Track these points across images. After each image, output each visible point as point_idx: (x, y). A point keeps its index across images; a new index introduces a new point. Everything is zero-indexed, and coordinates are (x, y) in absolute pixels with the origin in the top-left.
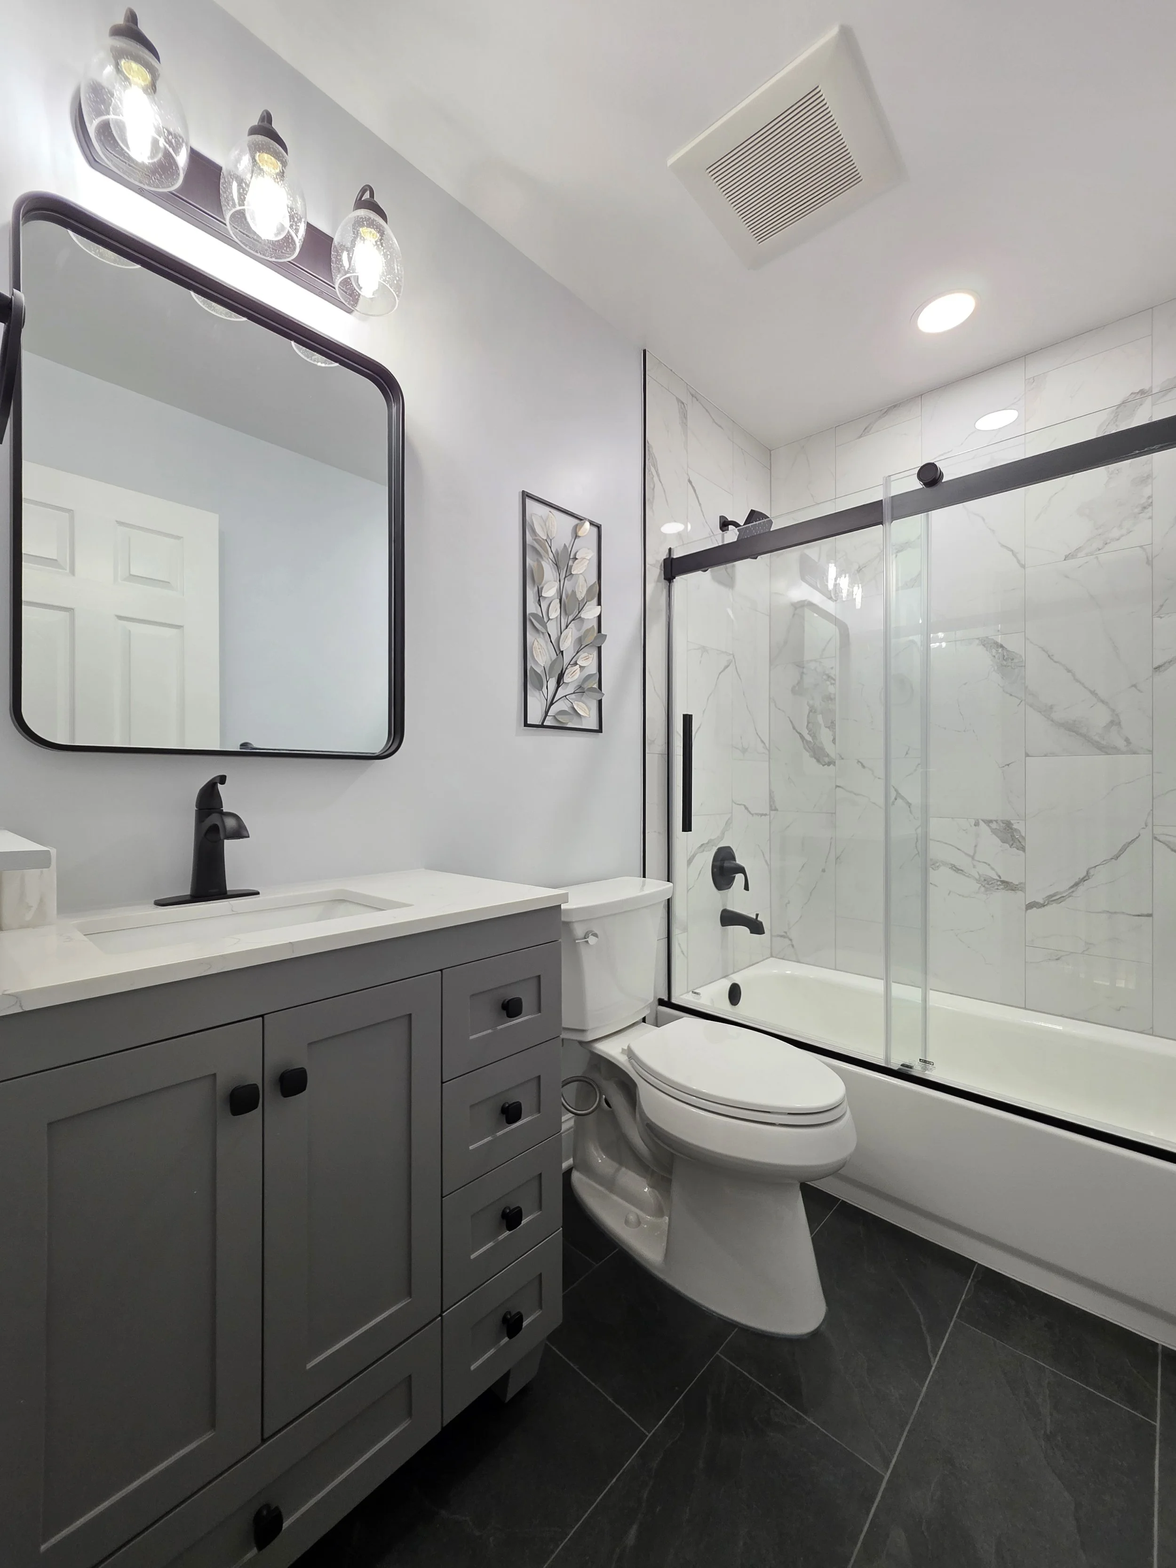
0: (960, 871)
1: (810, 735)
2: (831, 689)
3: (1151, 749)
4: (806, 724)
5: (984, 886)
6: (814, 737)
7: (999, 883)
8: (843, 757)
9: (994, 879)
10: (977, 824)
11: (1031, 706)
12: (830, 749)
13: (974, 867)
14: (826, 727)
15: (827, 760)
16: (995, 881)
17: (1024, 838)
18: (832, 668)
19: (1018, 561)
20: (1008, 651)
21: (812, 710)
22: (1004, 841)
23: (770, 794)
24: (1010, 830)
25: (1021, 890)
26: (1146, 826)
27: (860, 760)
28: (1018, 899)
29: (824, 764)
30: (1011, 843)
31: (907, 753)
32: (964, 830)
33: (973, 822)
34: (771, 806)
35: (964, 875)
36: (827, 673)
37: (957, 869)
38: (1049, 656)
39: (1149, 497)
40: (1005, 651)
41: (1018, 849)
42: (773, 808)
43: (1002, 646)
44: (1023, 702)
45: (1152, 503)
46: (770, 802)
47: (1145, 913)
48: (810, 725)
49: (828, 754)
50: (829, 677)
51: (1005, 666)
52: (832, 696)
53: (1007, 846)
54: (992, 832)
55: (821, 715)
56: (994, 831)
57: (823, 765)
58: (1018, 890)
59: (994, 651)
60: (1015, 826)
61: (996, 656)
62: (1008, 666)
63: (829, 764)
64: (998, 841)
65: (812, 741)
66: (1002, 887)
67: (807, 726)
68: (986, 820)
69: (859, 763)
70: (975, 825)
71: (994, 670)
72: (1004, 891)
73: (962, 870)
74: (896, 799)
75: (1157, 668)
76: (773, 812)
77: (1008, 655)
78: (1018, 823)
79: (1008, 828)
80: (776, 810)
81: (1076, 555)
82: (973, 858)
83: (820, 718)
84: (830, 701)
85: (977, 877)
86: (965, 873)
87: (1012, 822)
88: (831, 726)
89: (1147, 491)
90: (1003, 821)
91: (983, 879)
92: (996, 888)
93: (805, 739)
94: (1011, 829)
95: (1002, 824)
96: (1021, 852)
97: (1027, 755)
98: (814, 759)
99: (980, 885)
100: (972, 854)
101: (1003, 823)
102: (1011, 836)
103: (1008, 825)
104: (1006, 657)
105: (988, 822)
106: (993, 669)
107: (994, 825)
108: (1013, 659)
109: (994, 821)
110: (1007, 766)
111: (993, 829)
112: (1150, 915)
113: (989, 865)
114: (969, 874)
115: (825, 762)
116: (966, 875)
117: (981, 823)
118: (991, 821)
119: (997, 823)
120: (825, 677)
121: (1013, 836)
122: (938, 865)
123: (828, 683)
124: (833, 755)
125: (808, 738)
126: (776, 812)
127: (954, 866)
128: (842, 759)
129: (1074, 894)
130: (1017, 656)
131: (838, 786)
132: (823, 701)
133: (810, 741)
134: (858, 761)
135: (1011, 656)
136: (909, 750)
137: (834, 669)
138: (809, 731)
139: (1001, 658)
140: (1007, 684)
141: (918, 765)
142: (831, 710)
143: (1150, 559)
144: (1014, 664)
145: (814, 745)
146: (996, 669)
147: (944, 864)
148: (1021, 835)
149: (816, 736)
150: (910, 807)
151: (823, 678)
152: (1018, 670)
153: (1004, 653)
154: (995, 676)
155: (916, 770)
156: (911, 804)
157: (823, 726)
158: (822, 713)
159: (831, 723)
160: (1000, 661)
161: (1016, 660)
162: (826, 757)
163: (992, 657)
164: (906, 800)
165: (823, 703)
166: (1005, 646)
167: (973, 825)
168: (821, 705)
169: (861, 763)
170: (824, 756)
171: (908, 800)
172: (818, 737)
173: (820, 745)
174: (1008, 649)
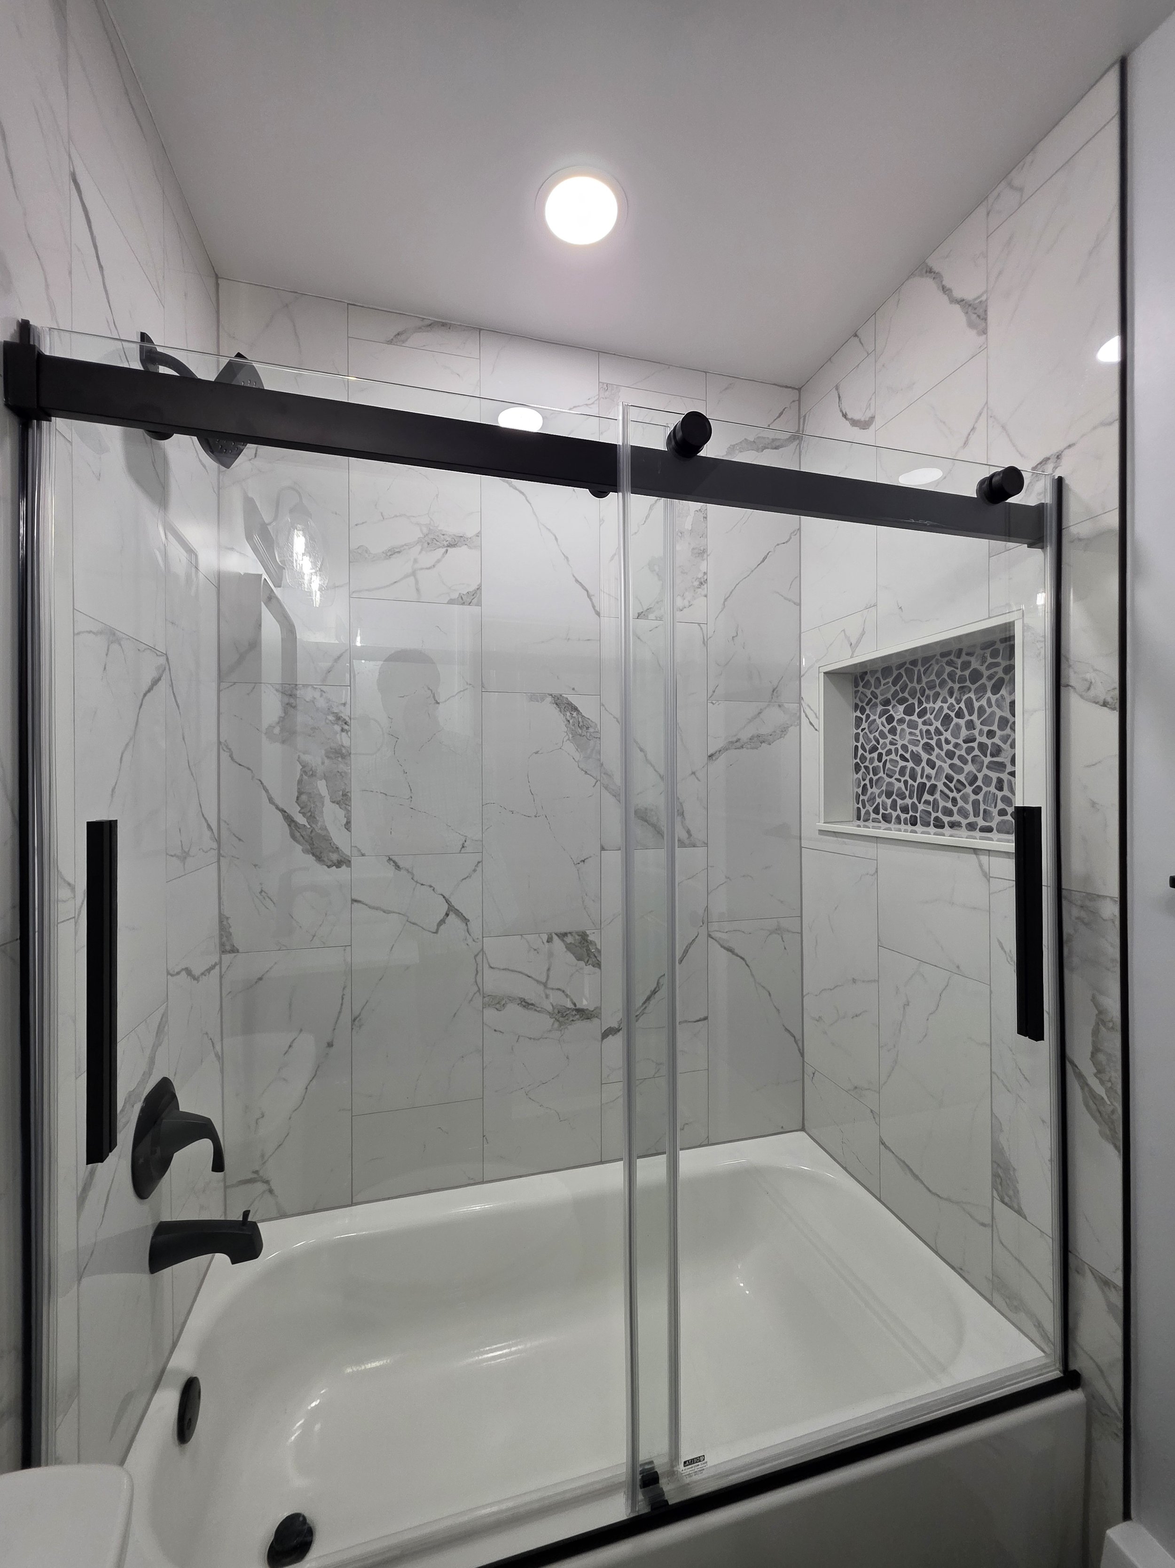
0: (530, 1006)
1: (304, 814)
2: (344, 739)
3: (706, 842)
4: (296, 794)
5: (558, 1021)
6: (311, 817)
7: (574, 1012)
8: (363, 852)
9: (569, 1009)
10: (550, 940)
11: (606, 788)
12: (338, 837)
13: (547, 997)
14: (333, 802)
15: (335, 857)
16: (570, 1011)
17: (599, 951)
18: (344, 704)
19: (594, 607)
20: (583, 716)
21: (308, 772)
22: (579, 959)
23: (221, 922)
24: (586, 944)
25: (597, 1017)
26: (703, 923)
27: (391, 857)
28: (594, 1027)
29: (329, 863)
30: (586, 960)
31: (463, 847)
32: (535, 950)
33: (545, 937)
34: (222, 945)
35: (536, 1010)
36: (336, 710)
37: (526, 1004)
39: (705, 573)
40: (580, 716)
41: (593, 966)
42: (228, 948)
43: (576, 709)
44: (599, 782)
45: (707, 580)
46: (221, 936)
47: (702, 1017)
48: (304, 797)
49: (337, 848)
50: (338, 718)
51: (581, 735)
52: (345, 751)
53: (582, 963)
54: (566, 947)
55: (324, 781)
56: (569, 947)
57: (329, 867)
58: (594, 1016)
59: (568, 714)
60: (591, 938)
61: (571, 721)
62: (583, 736)
63: (338, 864)
64: (570, 957)
65: (306, 824)
66: (578, 1017)
67: (298, 798)
68: (561, 934)
69: (391, 862)
70: (548, 942)
71: (569, 739)
72: (580, 1021)
73: (532, 1004)
74: (447, 915)
75: (711, 756)
76: (227, 958)
77: (583, 722)
78: (594, 933)
79: (583, 941)
80: (234, 950)
81: (648, 616)
82: (545, 985)
83: (322, 787)
84: (340, 759)
85: (550, 1008)
86: (538, 1007)
87: (588, 932)
88: (343, 800)
89: (703, 567)
90: (578, 934)
91: (556, 1011)
92: (571, 1019)
93: (293, 822)
94: (587, 941)
95: (577, 937)
96: (597, 970)
97: (603, 849)
98: (310, 855)
99: (553, 1020)
100: (544, 980)
101: (579, 935)
102: (586, 950)
103: (584, 936)
104: (581, 724)
105: (562, 936)
106: (567, 738)
107: (569, 939)
108: (587, 728)
109: (570, 933)
110: (583, 863)
111: (568, 944)
112: (706, 1018)
113: (563, 992)
114: (542, 1008)
115: (331, 861)
116: (538, 1009)
117: (555, 938)
118: (565, 934)
119: (572, 935)
120: (331, 718)
121: (588, 950)
122: (503, 1002)
123: (337, 728)
124: (346, 851)
125: (301, 820)
126: (233, 955)
127: (524, 1000)
128: (363, 855)
129: (646, 1011)
130: (593, 725)
131: (356, 901)
132: (328, 757)
133: (305, 826)
134: (390, 859)
135: (585, 722)
136: (465, 841)
137: (348, 706)
138: (302, 808)
139: (576, 725)
140: (582, 757)
141: (479, 862)
142: (343, 774)
143: (706, 640)
144: (588, 734)
145: (312, 831)
146: (571, 738)
147: (511, 999)
148: (597, 948)
149: (314, 817)
150: (467, 924)
151: (326, 718)
152: (592, 743)
153: (578, 718)
154: (570, 747)
155: (475, 870)
156: (469, 921)
157: (327, 800)
158: (325, 777)
159: (343, 795)
160: (573, 727)
161: (591, 730)
162: (333, 852)
163: (566, 722)
164: (462, 914)
165: (327, 761)
166: (579, 709)
167: (545, 941)
168: (323, 763)
169: (394, 862)
170: (330, 851)
171: (464, 914)
172: (318, 818)
173: (323, 833)
174: (583, 714)
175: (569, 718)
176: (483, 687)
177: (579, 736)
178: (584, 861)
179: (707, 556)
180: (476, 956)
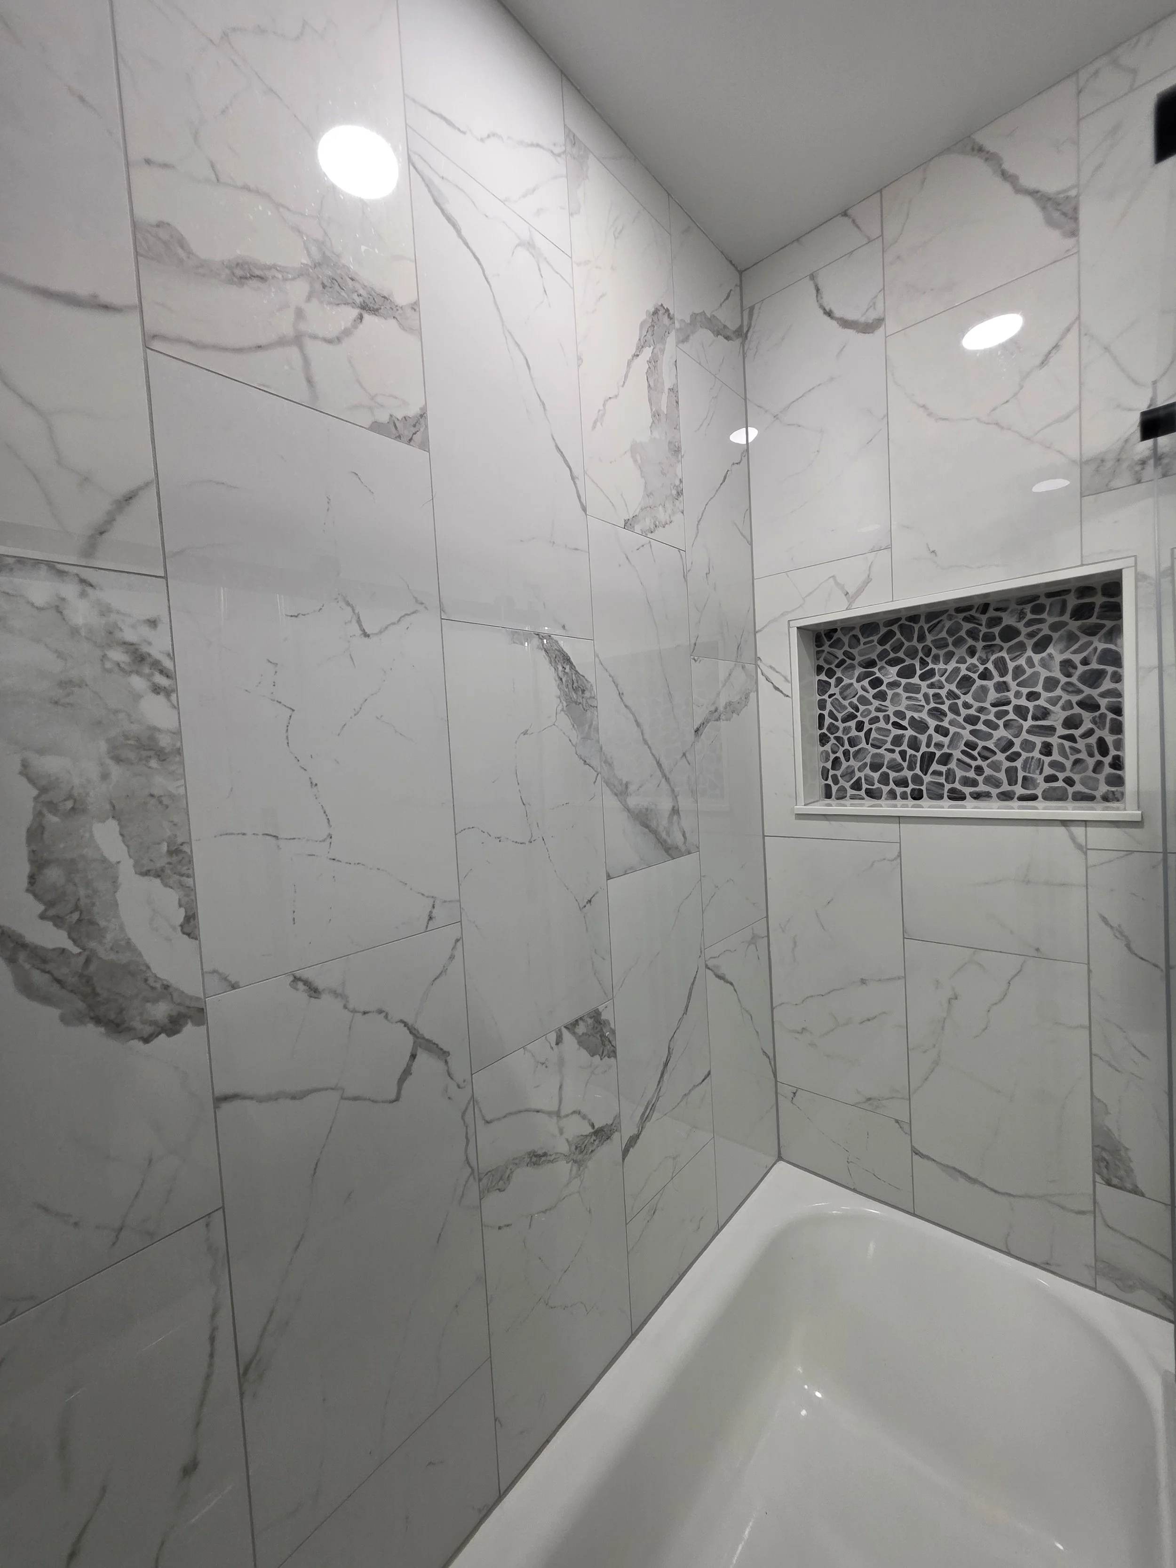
0: (543, 1159)
1: (58, 921)
3: (698, 845)
4: (26, 869)
5: (576, 1162)
6: (82, 924)
7: (593, 1138)
8: (233, 979)
9: (587, 1136)
10: (559, 1040)
11: (607, 783)
13: (561, 1132)
14: (146, 873)
15: (161, 1010)
16: (589, 1138)
17: (614, 1033)
18: (152, 623)
19: (578, 496)
20: (577, 672)
21: (58, 803)
22: (593, 1053)
24: (599, 1028)
25: (616, 1130)
26: (701, 953)
27: (298, 974)
28: (613, 1148)
29: (148, 1030)
30: (601, 1052)
31: (430, 918)
32: (543, 1064)
33: (553, 1038)
35: (549, 1161)
36: (130, 636)
37: (536, 1158)
38: (619, 694)
39: (681, 481)
40: (573, 672)
41: (609, 1057)
43: (567, 660)
44: (599, 775)
45: (683, 490)
48: (53, 875)
49: (166, 987)
50: (139, 657)
51: (576, 703)
52: (164, 741)
53: (597, 1059)
54: (578, 1042)
55: (112, 825)
56: (581, 1041)
57: (146, 1040)
58: (613, 1131)
59: (560, 668)
60: (604, 1015)
61: (564, 680)
62: (579, 704)
63: (173, 1026)
64: (584, 1056)
65: (69, 945)
66: (597, 1142)
67: (32, 881)
68: (571, 1024)
69: (300, 985)
70: (557, 1044)
71: (563, 710)
72: (599, 1148)
73: (545, 1155)
74: (413, 1056)
75: (696, 732)
77: (577, 681)
78: (606, 1007)
79: (596, 1024)
81: (634, 527)
82: (558, 1114)
83: (106, 838)
84: (154, 763)
85: (566, 1149)
86: (551, 1155)
87: (600, 1009)
88: (172, 863)
89: (679, 471)
90: (590, 1015)
91: (573, 1147)
92: (590, 1150)
93: (24, 946)
94: (600, 1023)
95: (589, 1021)
96: (613, 1061)
97: (609, 877)
98: (91, 1026)
99: (570, 1164)
100: (556, 1107)
101: (591, 1018)
102: (600, 1036)
103: (596, 1016)
104: (575, 685)
105: (573, 1026)
106: (560, 708)
107: (581, 1029)
108: (583, 691)
109: (580, 1018)
110: (589, 904)
111: (580, 1036)
112: (710, 1074)
113: (579, 1113)
114: (556, 1154)
115: (152, 1023)
116: (552, 1158)
117: (565, 1033)
118: (575, 1023)
119: (583, 1021)
120: (118, 655)
121: (602, 1035)
122: (508, 1172)
123: (138, 683)
125: (49, 939)
128: (234, 987)
129: (661, 1094)
130: (588, 686)
131: (226, 1098)
132: (118, 760)
133: (63, 951)
134: (296, 979)
135: (579, 682)
136: (433, 907)
137: (163, 627)
138: (50, 904)
139: (570, 686)
140: (579, 738)
141: (457, 940)
142: (166, 801)
143: (686, 573)
144: (584, 700)
145: (88, 961)
146: (565, 709)
147: (516, 1162)
148: (611, 1028)
149: (92, 922)
150: (446, 1062)
151: (104, 657)
152: (589, 714)
153: (572, 674)
154: (565, 721)
155: (452, 957)
156: (449, 1053)
157: (127, 870)
158: (116, 814)
159: (170, 853)
160: (567, 690)
161: (587, 694)
162: (155, 1001)
163: (559, 681)
164: (437, 1045)
165: (116, 771)
166: (572, 660)
167: (553, 1044)
168: (105, 776)
169: (306, 983)
170: (147, 1000)
171: (441, 1045)
172: (102, 923)
173: (125, 957)
174: (577, 669)
175: (561, 674)
176: (442, 610)
177: (574, 704)
178: (590, 901)
179: (682, 457)
180: (464, 1113)
